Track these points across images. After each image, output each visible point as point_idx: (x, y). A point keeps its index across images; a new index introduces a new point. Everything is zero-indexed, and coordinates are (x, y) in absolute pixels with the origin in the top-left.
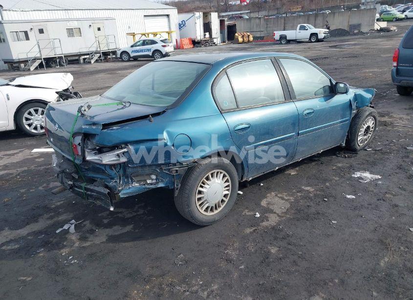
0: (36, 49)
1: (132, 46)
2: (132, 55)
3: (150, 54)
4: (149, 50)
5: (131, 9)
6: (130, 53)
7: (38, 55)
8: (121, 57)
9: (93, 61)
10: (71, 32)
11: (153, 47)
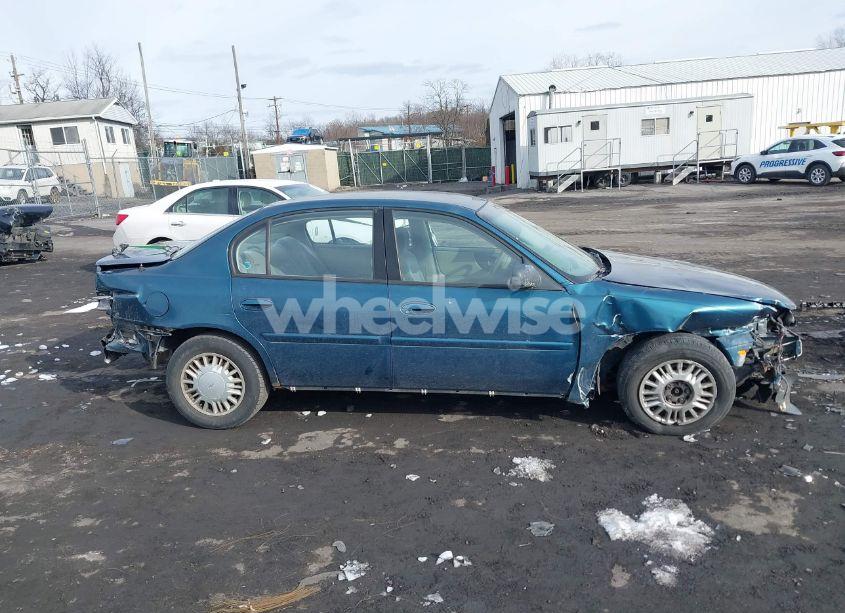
0: (577, 156)
1: (765, 153)
2: (759, 171)
3: (802, 169)
4: (801, 161)
5: (816, 72)
6: (757, 167)
7: (577, 167)
8: (736, 175)
9: (676, 181)
10: (649, 126)
11: (811, 156)
